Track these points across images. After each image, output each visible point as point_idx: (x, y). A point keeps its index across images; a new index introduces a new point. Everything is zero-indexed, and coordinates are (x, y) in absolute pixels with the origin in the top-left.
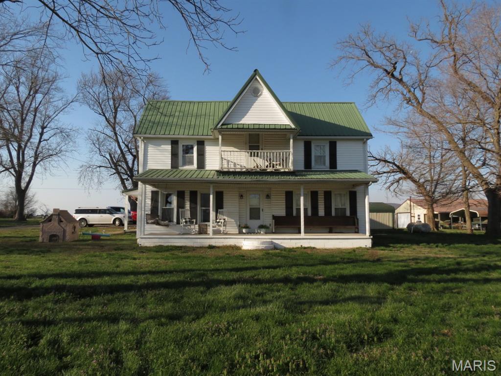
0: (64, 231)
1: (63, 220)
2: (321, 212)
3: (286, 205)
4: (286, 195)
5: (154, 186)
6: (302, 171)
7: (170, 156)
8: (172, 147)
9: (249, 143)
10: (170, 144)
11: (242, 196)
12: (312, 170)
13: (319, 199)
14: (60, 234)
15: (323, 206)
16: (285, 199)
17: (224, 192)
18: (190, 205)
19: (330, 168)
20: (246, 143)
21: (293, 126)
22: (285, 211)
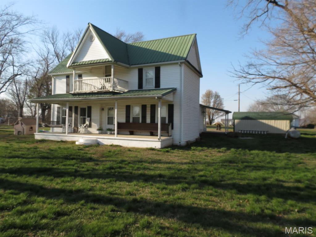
0: (24, 129)
1: (23, 123)
2: (148, 120)
3: (126, 115)
4: (126, 108)
5: (58, 104)
6: (136, 91)
7: (66, 85)
8: (67, 80)
9: (106, 73)
10: (66, 78)
11: (103, 109)
12: (143, 89)
13: (147, 111)
14: (22, 131)
15: (150, 116)
16: (125, 111)
17: (92, 107)
18: (75, 115)
19: (156, 87)
20: (103, 74)
21: (110, 59)
22: (125, 119)
